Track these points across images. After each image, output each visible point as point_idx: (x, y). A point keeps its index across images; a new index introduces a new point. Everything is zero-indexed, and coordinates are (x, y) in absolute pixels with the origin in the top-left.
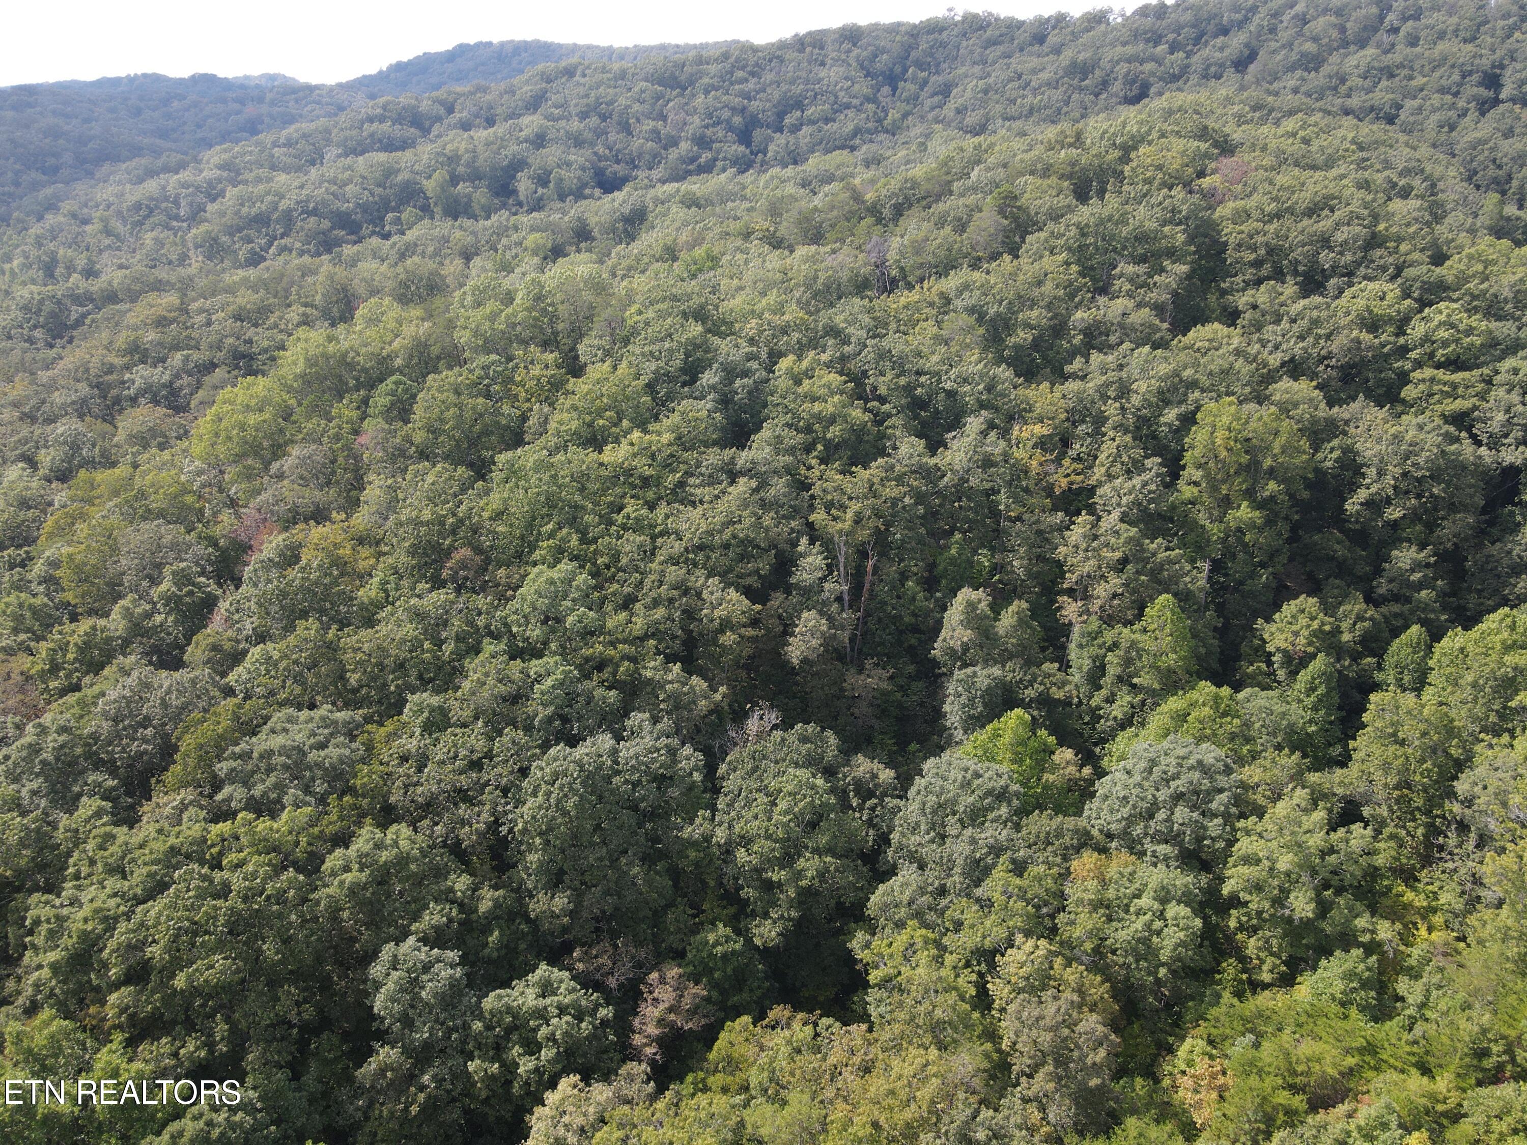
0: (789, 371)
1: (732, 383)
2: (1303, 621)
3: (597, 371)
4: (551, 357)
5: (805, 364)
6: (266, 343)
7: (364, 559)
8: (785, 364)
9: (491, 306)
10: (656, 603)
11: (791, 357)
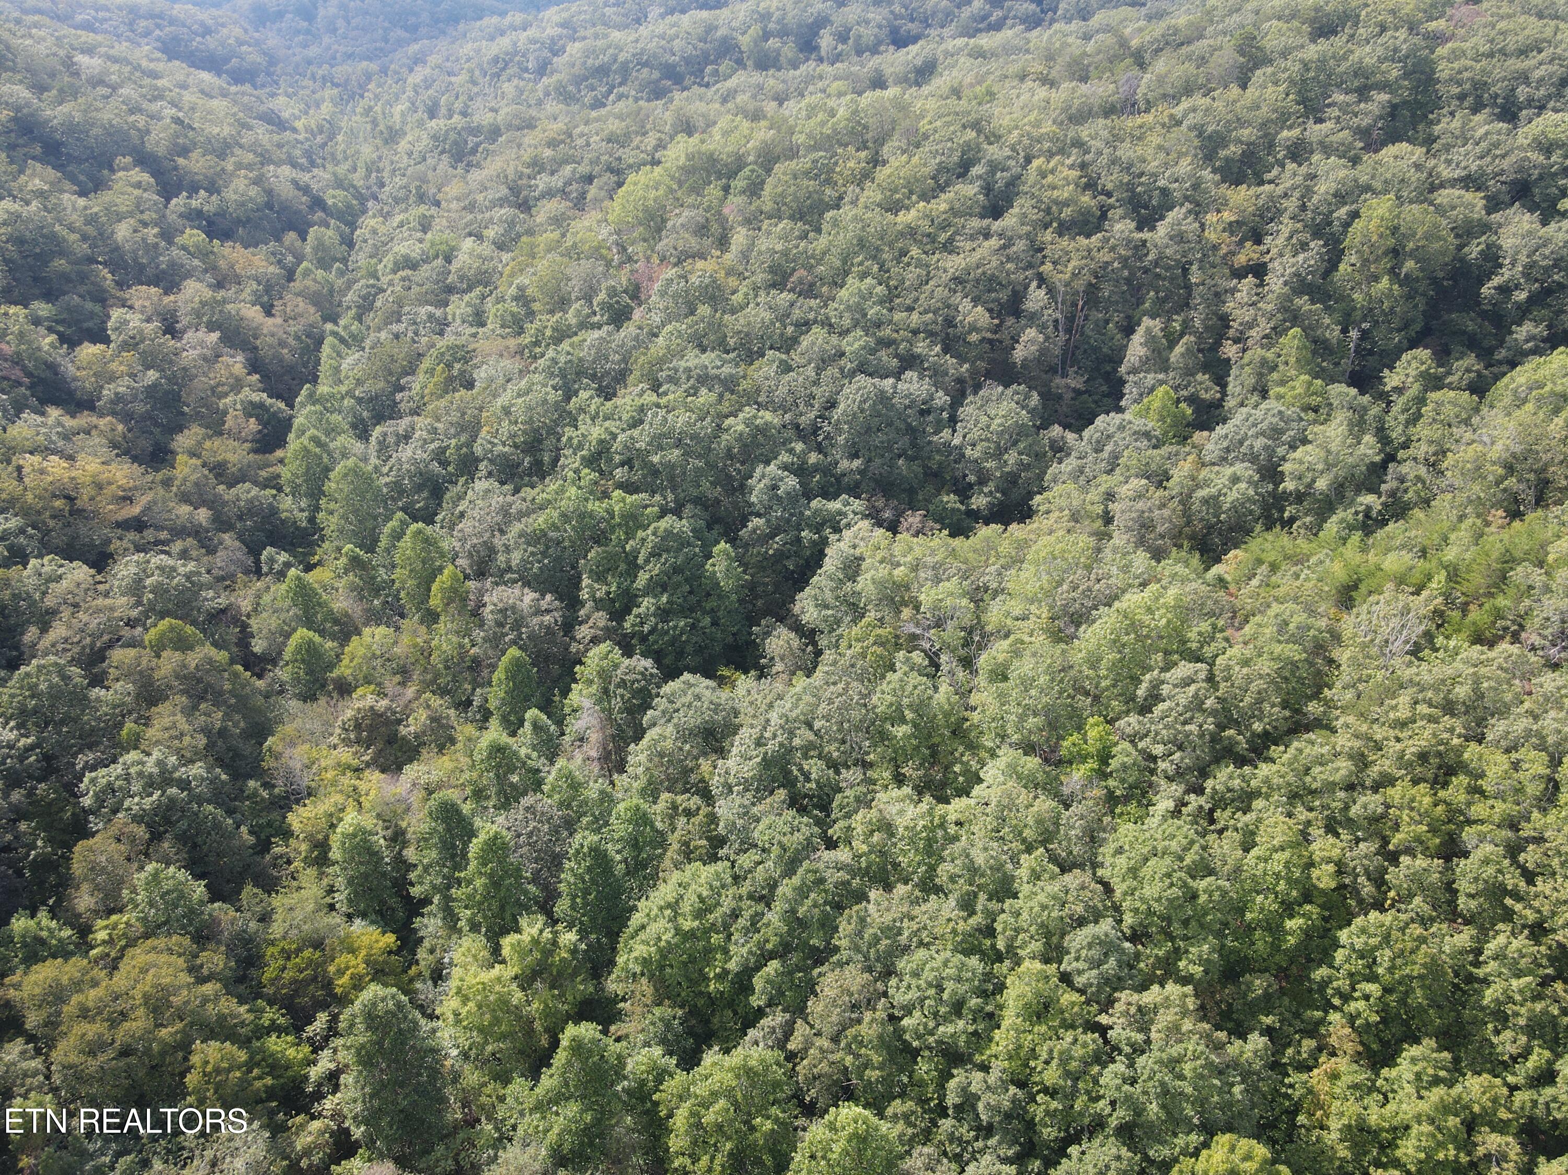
0: (1039, 168)
1: (994, 174)
2: (1414, 364)
3: (894, 162)
4: (863, 154)
5: (1052, 164)
6: (631, 161)
7: (733, 282)
8: (1036, 163)
9: (821, 116)
10: (926, 312)
11: (1042, 159)
